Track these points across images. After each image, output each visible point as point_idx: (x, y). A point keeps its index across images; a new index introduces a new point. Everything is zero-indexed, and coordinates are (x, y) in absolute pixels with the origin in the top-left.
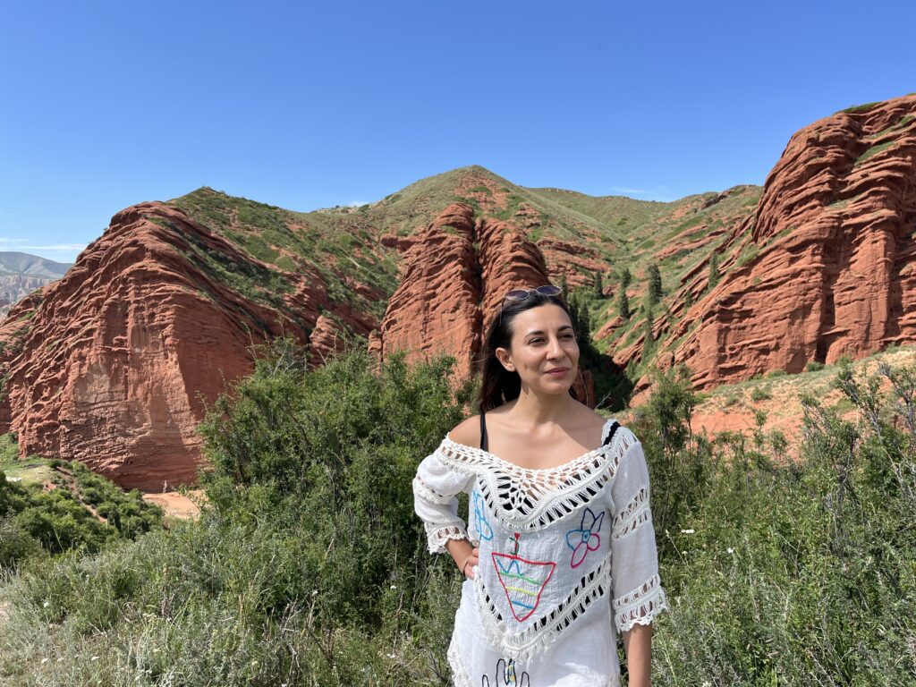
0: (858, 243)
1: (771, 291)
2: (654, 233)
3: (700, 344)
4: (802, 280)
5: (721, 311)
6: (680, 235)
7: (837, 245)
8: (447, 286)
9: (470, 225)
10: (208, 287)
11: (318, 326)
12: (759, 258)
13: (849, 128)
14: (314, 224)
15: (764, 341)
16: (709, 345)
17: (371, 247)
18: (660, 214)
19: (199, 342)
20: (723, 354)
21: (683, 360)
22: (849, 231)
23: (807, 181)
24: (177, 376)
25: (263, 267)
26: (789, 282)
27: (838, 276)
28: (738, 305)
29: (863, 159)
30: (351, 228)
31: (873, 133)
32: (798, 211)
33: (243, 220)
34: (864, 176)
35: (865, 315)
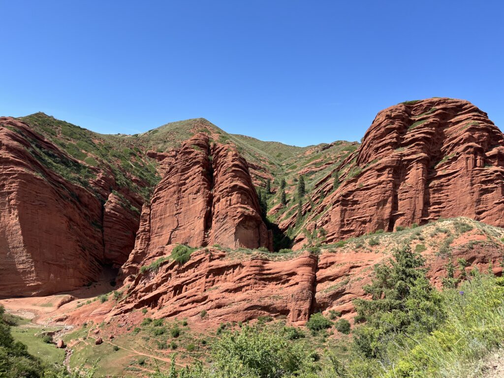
0: (409, 169)
1: (368, 191)
2: (296, 162)
3: (331, 217)
4: (383, 186)
5: (343, 200)
6: (310, 164)
7: (399, 170)
8: (193, 179)
9: (207, 146)
10: (42, 170)
11: (109, 199)
12: (362, 174)
13: (406, 111)
14: (108, 141)
15: (364, 217)
16: (336, 218)
17: (141, 157)
18: (298, 153)
19: (34, 204)
20: (343, 223)
21: (321, 226)
22: (406, 163)
23: (385, 136)
24: (16, 225)
25: (77, 162)
26: (377, 187)
27: (399, 185)
28: (351, 197)
29: (411, 127)
30: (129, 145)
31: (416, 115)
32: (381, 151)
33: (65, 134)
34: (412, 136)
35: (413, 206)
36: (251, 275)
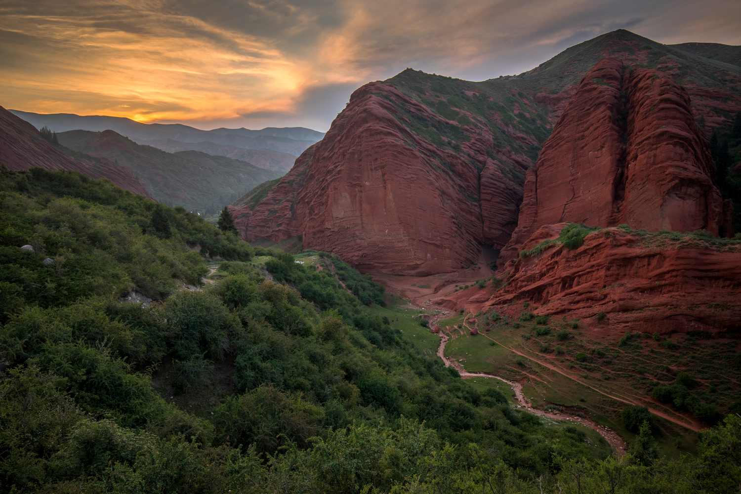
9: (619, 76)
10: (411, 139)
17: (527, 104)
19: (406, 177)
24: (391, 201)
25: (449, 124)
30: (512, 91)
33: (434, 90)
36: (678, 270)
